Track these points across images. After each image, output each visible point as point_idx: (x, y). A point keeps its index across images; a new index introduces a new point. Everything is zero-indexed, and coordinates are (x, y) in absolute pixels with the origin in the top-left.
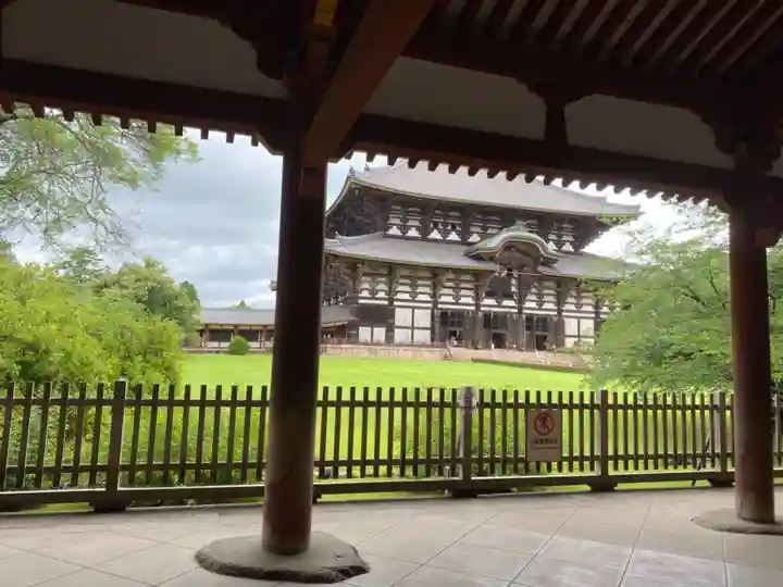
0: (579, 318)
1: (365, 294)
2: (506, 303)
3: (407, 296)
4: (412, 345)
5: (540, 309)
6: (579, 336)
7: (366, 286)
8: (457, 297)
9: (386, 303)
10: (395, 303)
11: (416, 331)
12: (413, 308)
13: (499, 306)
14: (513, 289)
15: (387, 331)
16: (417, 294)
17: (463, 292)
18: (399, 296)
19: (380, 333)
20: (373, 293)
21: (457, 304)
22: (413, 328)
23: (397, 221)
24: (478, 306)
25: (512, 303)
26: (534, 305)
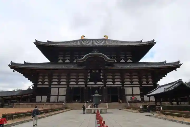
0: (132, 87)
1: (40, 83)
2: (98, 83)
3: (56, 83)
4: (58, 102)
5: (114, 84)
6: (133, 95)
7: (40, 80)
8: (77, 82)
9: (48, 86)
10: (52, 86)
11: (59, 97)
12: (59, 88)
13: (95, 84)
14: (101, 77)
15: (47, 97)
16: (60, 82)
17: (80, 80)
18: (53, 83)
19: (45, 98)
20: (43, 83)
21: (77, 85)
22: (58, 95)
23: (62, 58)
24: (86, 85)
25: (101, 83)
26: (111, 83)
